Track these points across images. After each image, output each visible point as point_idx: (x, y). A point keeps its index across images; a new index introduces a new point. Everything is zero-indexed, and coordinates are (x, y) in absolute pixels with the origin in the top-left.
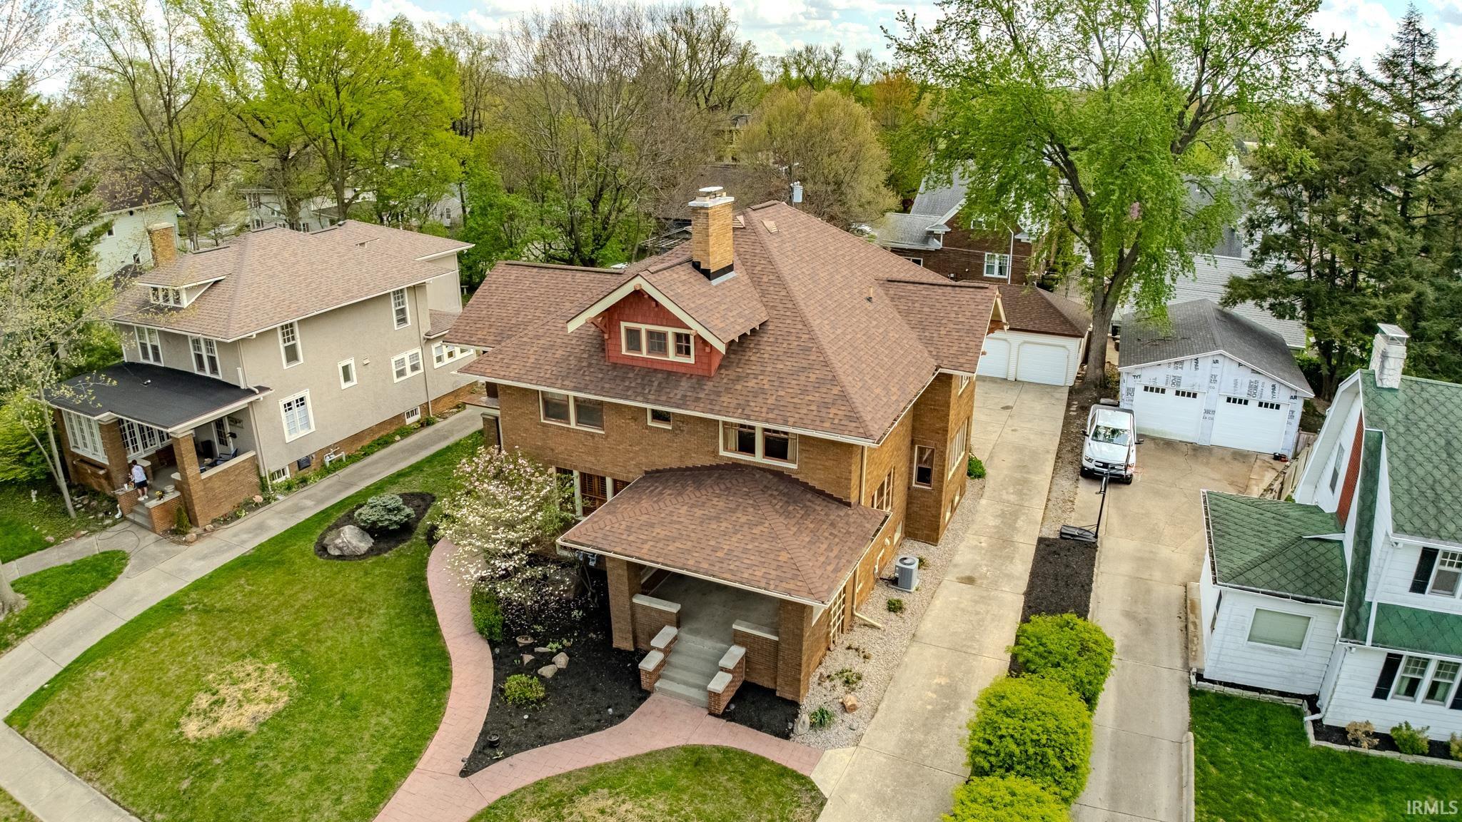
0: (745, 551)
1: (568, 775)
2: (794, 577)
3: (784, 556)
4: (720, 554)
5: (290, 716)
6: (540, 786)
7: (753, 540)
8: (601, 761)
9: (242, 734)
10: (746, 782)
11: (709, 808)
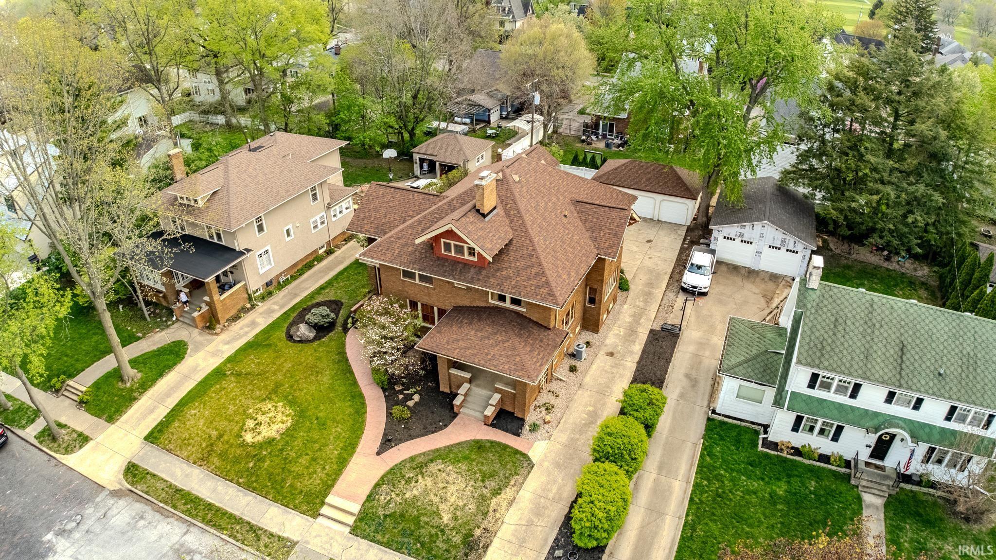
0: (501, 355)
1: (424, 454)
2: (522, 369)
3: (518, 359)
4: (489, 357)
5: (294, 429)
6: (412, 459)
7: (504, 349)
8: (438, 447)
9: (274, 439)
10: (500, 456)
11: (484, 468)
